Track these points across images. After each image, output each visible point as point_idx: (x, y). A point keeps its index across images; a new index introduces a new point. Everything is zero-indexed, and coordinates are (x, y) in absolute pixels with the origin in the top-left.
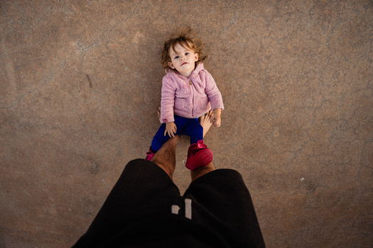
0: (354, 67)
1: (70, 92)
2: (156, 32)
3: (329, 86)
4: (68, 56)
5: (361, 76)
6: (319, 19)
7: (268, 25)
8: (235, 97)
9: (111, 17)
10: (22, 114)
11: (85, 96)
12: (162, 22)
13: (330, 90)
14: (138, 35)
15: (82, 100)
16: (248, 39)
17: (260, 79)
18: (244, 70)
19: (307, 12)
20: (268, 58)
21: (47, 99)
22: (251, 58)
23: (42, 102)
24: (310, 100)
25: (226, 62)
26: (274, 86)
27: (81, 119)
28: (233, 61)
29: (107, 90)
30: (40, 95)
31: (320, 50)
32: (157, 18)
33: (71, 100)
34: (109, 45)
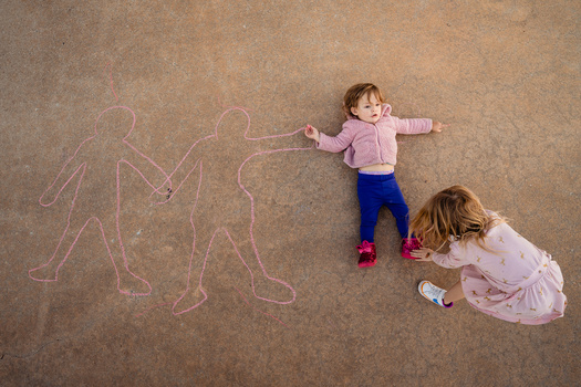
0: (456, 322)
1: (109, 346)
2: (219, 287)
3: (430, 346)
4: (117, 304)
5: (468, 332)
6: (399, 272)
7: (343, 281)
8: (311, 364)
9: (173, 268)
10: (37, 368)
11: (127, 353)
12: (227, 277)
13: (434, 352)
14: (200, 288)
15: (123, 357)
16: (321, 297)
17: (341, 342)
18: (321, 332)
19: (384, 266)
20: (348, 317)
21: (77, 351)
22: (328, 318)
23: (70, 354)
24: (409, 366)
25: (298, 322)
26: (359, 349)
27: (115, 383)
28: (307, 320)
29: (156, 348)
30: (71, 345)
31: (408, 305)
32: (221, 273)
33: (109, 356)
34: (166, 296)
